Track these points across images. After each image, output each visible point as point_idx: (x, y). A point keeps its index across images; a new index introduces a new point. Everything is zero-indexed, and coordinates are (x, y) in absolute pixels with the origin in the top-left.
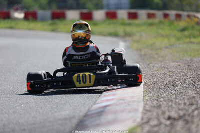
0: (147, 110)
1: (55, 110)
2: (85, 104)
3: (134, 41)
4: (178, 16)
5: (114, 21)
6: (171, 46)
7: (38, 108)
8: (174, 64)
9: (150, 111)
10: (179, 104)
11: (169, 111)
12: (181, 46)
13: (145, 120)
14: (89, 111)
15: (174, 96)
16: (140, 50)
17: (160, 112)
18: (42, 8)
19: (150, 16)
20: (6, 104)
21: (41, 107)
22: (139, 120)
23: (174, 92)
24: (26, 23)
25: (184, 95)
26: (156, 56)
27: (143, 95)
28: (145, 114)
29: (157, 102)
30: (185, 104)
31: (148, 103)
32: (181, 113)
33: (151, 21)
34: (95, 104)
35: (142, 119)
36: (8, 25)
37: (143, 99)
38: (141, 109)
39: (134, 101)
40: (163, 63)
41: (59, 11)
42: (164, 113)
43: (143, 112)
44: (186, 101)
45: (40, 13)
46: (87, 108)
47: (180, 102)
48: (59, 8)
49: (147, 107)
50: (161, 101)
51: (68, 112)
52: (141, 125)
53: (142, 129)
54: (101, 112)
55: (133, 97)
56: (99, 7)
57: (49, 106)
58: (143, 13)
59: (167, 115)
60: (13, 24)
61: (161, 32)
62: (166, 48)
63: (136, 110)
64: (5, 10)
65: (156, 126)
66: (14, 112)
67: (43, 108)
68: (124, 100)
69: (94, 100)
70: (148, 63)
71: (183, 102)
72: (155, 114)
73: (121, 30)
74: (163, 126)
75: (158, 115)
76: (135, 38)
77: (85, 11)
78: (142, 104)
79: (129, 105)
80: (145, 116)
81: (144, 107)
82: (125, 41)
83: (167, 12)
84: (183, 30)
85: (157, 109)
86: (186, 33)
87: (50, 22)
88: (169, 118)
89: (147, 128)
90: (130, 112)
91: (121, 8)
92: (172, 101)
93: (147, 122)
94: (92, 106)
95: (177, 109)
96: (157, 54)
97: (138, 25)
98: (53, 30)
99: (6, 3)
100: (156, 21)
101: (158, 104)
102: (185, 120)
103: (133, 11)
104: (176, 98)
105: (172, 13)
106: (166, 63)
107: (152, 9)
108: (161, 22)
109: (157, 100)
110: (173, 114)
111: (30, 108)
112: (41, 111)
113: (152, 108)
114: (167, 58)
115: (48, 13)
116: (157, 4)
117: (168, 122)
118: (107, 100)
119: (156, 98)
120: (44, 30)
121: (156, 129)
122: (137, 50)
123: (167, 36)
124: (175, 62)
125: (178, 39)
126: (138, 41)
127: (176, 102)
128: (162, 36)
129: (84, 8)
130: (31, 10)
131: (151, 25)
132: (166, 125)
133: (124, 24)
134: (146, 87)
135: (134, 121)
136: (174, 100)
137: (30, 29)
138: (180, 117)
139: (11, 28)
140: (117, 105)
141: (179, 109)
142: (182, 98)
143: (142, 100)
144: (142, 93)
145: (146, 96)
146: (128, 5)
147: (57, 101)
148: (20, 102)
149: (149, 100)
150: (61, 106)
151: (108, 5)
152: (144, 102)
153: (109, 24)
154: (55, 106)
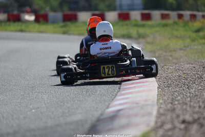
0: (161, 114)
1: (67, 115)
2: (97, 108)
3: (148, 43)
4: (193, 17)
5: (127, 22)
6: (185, 47)
7: (50, 113)
8: (188, 66)
9: (164, 115)
10: (194, 107)
11: (183, 114)
12: (196, 47)
13: (159, 124)
14: (102, 115)
15: (189, 99)
16: (154, 52)
17: (174, 116)
18: (54, 10)
19: (164, 17)
20: (16, 110)
21: (53, 113)
22: (152, 124)
23: (189, 95)
24: (37, 26)
25: (199, 98)
26: (170, 58)
27: (157, 99)
28: (159, 117)
29: (171, 105)
30: (200, 107)
31: (162, 106)
32: (196, 116)
33: (164, 22)
34: (108, 108)
35: (156, 122)
36: (19, 28)
37: (157, 102)
38: (155, 113)
39: (147, 105)
40: (177, 65)
41: (70, 13)
42: (178, 116)
43: (157, 116)
44: (201, 104)
45: (51, 15)
46: (100, 112)
47: (195, 105)
48: (70, 9)
49: (162, 111)
50: (175, 104)
52: (155, 129)
53: (156, 134)
54: (114, 117)
55: (146, 100)
56: (112, 8)
57: (60, 110)
58: (156, 14)
59: (181, 118)
60: (23, 27)
61: (175, 33)
62: (181, 49)
63: (150, 114)
64: (15, 13)
65: (170, 130)
66: (25, 118)
68: (137, 104)
69: (107, 104)
70: (163, 65)
71: (198, 105)
72: (169, 117)
73: (133, 31)
74: (177, 130)
75: (172, 118)
76: (149, 39)
78: (156, 108)
79: (142, 108)
80: (159, 120)
81: (158, 111)
82: (138, 43)
83: (182, 12)
84: (198, 31)
85: (172, 112)
86: (201, 34)
87: (61, 24)
88: (184, 122)
89: (161, 132)
90: (143, 115)
91: (133, 9)
92: (186, 104)
93: (161, 126)
94: (105, 110)
95: (191, 113)
96: (171, 56)
97: (152, 26)
98: (64, 33)
99: (16, 5)
100: (170, 21)
101: (173, 108)
102: (200, 123)
103: (146, 12)
104: (191, 101)
105: (187, 13)
106: (181, 65)
107: (166, 9)
108: (175, 23)
109: (172, 103)
110: (188, 117)
111: (41, 113)
112: (52, 116)
113: (166, 112)
114: (182, 60)
115: (59, 15)
116: (172, 4)
117: (183, 126)
118: (120, 104)
119: (171, 102)
120: (55, 33)
121: (170, 133)
122: (151, 52)
123: (182, 38)
124: (189, 63)
125: (193, 40)
126: (152, 43)
127: (190, 105)
128: (177, 37)
129: (96, 9)
130: (42, 12)
131: (165, 26)
132: (180, 129)
133: (137, 25)
134: (160, 90)
135: (148, 125)
136: (189, 103)
137: (41, 32)
138: (195, 121)
139: (22, 31)
140: (130, 108)
141: (194, 113)
142: (197, 101)
143: (156, 104)
144: (156, 96)
145: (160, 99)
146: (141, 7)
147: (69, 105)
148: (31, 107)
149: (163, 103)
150: (73, 111)
151: (121, 6)
152: (158, 105)
153: (122, 25)
154: (67, 111)
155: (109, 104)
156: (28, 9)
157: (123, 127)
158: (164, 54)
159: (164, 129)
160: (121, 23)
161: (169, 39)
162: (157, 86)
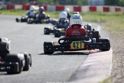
0: (115, 69)
1: (58, 67)
2: (76, 64)
3: (107, 26)
5: (94, 12)
7: (47, 66)
9: (117, 69)
13: (113, 75)
14: (79, 68)
16: (111, 31)
17: (123, 70)
19: (117, 10)
21: (49, 66)
22: (110, 74)
26: (120, 35)
27: (112, 59)
28: (114, 71)
29: (121, 64)
31: (115, 64)
33: (117, 13)
34: (82, 64)
35: (112, 74)
38: (111, 68)
39: (106, 63)
43: (112, 70)
45: (49, 6)
46: (77, 66)
48: (61, 4)
49: (115, 67)
50: (123, 63)
51: (65, 69)
52: (111, 78)
53: (112, 81)
54: (86, 70)
55: (105, 60)
56: (85, 4)
57: (54, 64)
58: (112, 8)
63: (108, 68)
65: (120, 78)
66: (32, 68)
67: (50, 66)
68: (100, 62)
69: (82, 61)
70: (116, 39)
72: (119, 71)
73: (98, 18)
75: (121, 71)
76: (107, 24)
77: (77, 6)
78: (111, 65)
79: (103, 65)
80: (114, 72)
81: (113, 67)
82: (101, 26)
85: (121, 68)
87: (55, 12)
89: (115, 80)
90: (104, 69)
91: (98, 5)
93: (115, 76)
94: (80, 65)
96: (121, 34)
97: (110, 16)
100: (121, 13)
101: (122, 65)
103: (106, 6)
107: (118, 5)
108: (123, 14)
109: (121, 63)
111: (42, 66)
112: (49, 68)
113: (118, 68)
115: (54, 7)
116: (122, 2)
118: (90, 62)
119: (120, 61)
121: (120, 80)
122: (109, 31)
126: (109, 26)
129: (76, 4)
131: (117, 15)
133: (100, 15)
134: (114, 54)
140: (96, 65)
143: (111, 62)
144: (112, 58)
145: (114, 60)
146: (103, 3)
147: (59, 61)
148: (36, 62)
149: (116, 62)
150: (61, 65)
151: (91, 2)
152: (113, 63)
153: (92, 14)
154: (57, 65)
155: (83, 62)
156: (35, 2)
157: (92, 76)
158: (117, 32)
159: (117, 78)
160: (91, 13)
161: (120, 23)
162: (112, 52)
